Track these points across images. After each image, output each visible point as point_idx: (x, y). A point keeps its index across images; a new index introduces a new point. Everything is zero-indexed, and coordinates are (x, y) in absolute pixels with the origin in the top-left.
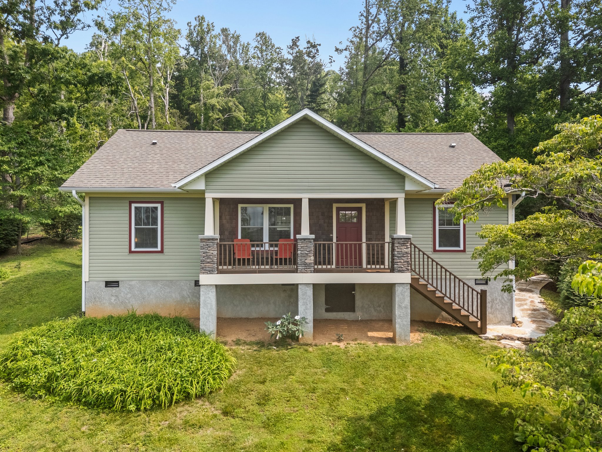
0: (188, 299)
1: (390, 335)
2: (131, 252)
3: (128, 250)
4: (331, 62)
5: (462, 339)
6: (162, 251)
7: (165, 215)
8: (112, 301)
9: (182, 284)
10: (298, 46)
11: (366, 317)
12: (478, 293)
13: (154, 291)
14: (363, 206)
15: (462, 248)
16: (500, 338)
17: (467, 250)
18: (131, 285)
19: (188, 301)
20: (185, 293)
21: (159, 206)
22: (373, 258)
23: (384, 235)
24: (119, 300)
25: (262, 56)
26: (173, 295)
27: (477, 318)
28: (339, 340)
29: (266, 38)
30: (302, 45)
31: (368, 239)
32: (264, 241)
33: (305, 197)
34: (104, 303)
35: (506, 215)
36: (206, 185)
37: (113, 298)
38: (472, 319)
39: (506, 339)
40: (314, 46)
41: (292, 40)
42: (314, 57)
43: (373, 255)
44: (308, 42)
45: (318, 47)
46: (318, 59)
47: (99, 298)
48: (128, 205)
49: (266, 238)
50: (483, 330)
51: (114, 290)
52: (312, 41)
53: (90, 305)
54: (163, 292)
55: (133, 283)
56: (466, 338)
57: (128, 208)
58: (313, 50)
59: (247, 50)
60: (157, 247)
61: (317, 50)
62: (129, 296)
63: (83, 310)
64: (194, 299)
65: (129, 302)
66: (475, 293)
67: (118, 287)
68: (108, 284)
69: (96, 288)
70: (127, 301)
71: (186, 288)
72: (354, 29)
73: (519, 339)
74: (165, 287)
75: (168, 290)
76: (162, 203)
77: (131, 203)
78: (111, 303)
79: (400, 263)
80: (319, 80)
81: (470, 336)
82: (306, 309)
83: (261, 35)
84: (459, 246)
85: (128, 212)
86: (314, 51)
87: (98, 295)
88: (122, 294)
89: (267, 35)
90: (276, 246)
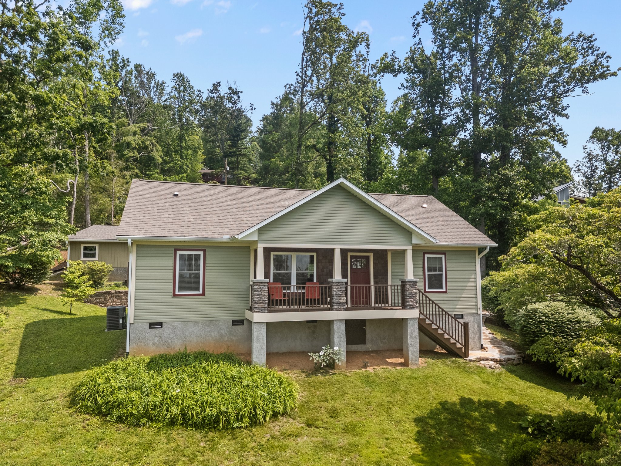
0: (226, 337)
1: (402, 360)
2: (174, 295)
3: (172, 294)
4: (252, 109)
5: (453, 362)
6: (203, 294)
7: (207, 262)
8: (156, 341)
9: (221, 323)
10: (218, 91)
11: (375, 348)
12: (462, 325)
13: (195, 331)
14: (371, 255)
15: (444, 290)
16: (480, 359)
17: (447, 290)
18: (174, 326)
19: (226, 339)
20: (223, 332)
21: (201, 253)
22: (380, 298)
23: (387, 279)
24: (162, 340)
25: (179, 96)
26: (213, 334)
27: (461, 344)
28: (365, 366)
29: (183, 79)
30: (224, 90)
31: (375, 282)
32: (292, 284)
33: (338, 248)
34: (148, 344)
35: (474, 264)
36: (259, 237)
37: (157, 339)
38: (458, 345)
39: (483, 360)
40: (236, 93)
41: (213, 84)
42: (235, 103)
43: (380, 295)
44: (230, 88)
45: (240, 94)
46: (239, 105)
47: (143, 339)
48: (173, 252)
49: (294, 282)
50: (466, 354)
51: (158, 331)
52: (233, 88)
53: (134, 345)
54: (203, 331)
55: (175, 324)
56: (456, 361)
57: (173, 255)
58: (235, 97)
59: (163, 89)
60: (199, 290)
61: (239, 97)
62: (172, 336)
63: (127, 351)
64: (231, 337)
65: (172, 342)
66: (460, 325)
67: (162, 327)
68: (152, 325)
69: (141, 329)
70: (169, 341)
71: (224, 327)
73: (492, 360)
74: (206, 327)
75: (208, 330)
76: (204, 251)
77: (175, 251)
78: (154, 344)
79: (410, 301)
80: (239, 125)
81: (458, 359)
82: (340, 341)
83: (178, 76)
84: (442, 288)
85: (173, 258)
87: (142, 336)
88: (165, 335)
89: (185, 76)
90: (304, 288)
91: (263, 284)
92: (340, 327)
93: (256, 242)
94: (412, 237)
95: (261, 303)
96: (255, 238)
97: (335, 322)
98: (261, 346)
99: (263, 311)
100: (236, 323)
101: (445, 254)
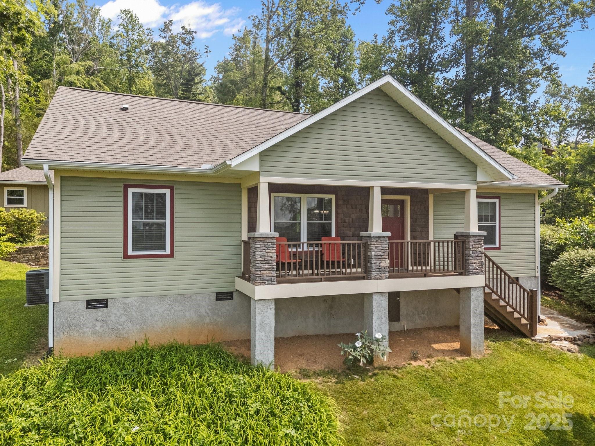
0: (208, 319)
2: (126, 256)
3: (122, 255)
4: (207, 52)
6: (171, 255)
7: (176, 205)
8: (98, 328)
9: (199, 298)
10: (171, 30)
11: (411, 326)
12: (528, 293)
13: (160, 311)
14: (407, 198)
15: (497, 246)
16: (551, 339)
17: (501, 247)
18: (126, 304)
19: (207, 320)
20: (202, 310)
21: (167, 192)
22: (420, 257)
23: (428, 232)
24: (108, 326)
25: (128, 35)
26: (187, 314)
28: (415, 358)
29: (132, 16)
31: (413, 237)
32: (302, 241)
33: (377, 185)
34: (84, 333)
35: (533, 212)
36: (261, 166)
37: (99, 324)
38: (524, 321)
39: (556, 340)
40: (189, 33)
41: (165, 23)
42: (189, 44)
43: (420, 254)
44: (183, 28)
45: (194, 34)
46: (193, 47)
47: (76, 326)
48: (122, 190)
49: (304, 237)
50: (533, 332)
51: (100, 313)
52: (187, 27)
53: (62, 336)
54: (172, 311)
55: (129, 300)
57: (122, 194)
59: (109, 27)
60: (164, 249)
61: (193, 38)
62: (123, 319)
63: (50, 345)
64: (215, 318)
65: (124, 328)
66: (526, 294)
67: (107, 307)
68: (90, 304)
69: (72, 310)
70: (120, 327)
71: (204, 303)
72: (252, 18)
73: (566, 339)
74: (176, 304)
75: (180, 308)
76: (172, 189)
77: (126, 188)
78: (95, 332)
79: (474, 263)
80: (194, 69)
81: (525, 340)
83: (126, 12)
84: (495, 244)
85: (122, 199)
86: (189, 37)
87: (74, 322)
88: (113, 318)
89: (134, 14)
91: (270, 240)
92: (381, 304)
93: (257, 174)
94: (476, 172)
95: (267, 269)
96: (255, 167)
97: (374, 296)
98: (266, 336)
99: (269, 282)
100: (220, 296)
101: (498, 198)
